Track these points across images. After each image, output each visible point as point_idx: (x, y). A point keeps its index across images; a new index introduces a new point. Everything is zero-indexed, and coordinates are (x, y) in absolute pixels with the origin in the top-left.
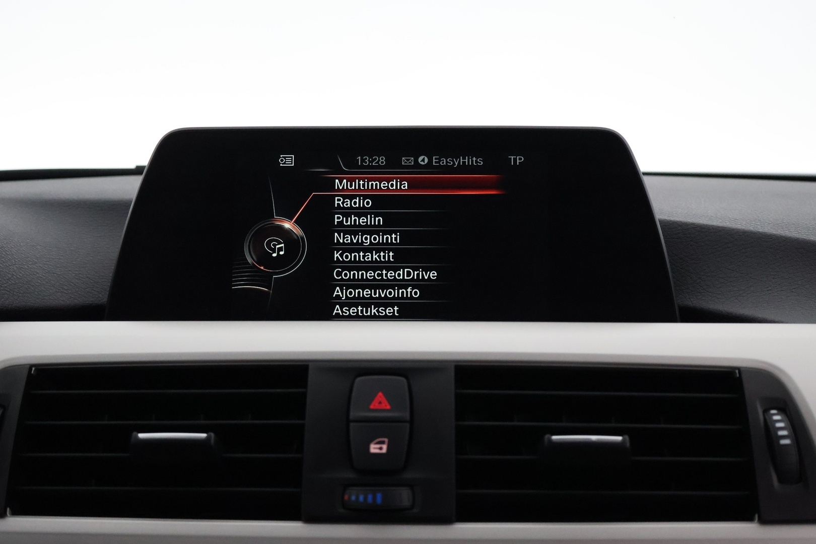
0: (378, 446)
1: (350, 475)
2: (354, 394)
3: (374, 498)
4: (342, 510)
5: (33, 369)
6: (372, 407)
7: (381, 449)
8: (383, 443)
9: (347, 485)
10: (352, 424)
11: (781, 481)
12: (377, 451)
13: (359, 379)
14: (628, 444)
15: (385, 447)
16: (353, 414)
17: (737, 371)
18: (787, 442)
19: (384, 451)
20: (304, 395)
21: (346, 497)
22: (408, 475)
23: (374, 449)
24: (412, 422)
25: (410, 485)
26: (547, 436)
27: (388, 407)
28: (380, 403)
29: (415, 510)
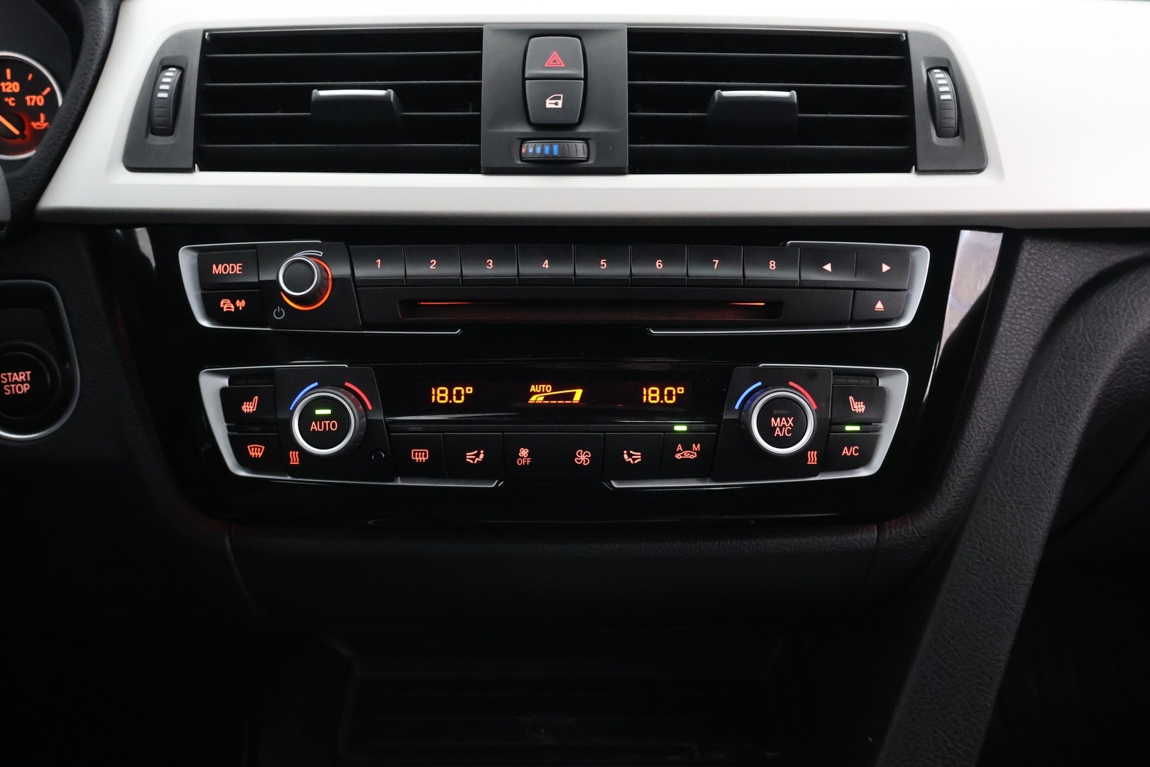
0: (554, 101)
1: (526, 129)
2: (528, 54)
3: (551, 150)
4: (519, 162)
5: (207, 34)
6: (546, 65)
7: (556, 104)
8: (559, 98)
9: (524, 140)
10: (527, 81)
11: (939, 135)
12: (554, 106)
13: (532, 39)
14: (795, 100)
15: (560, 102)
16: (528, 73)
17: (904, 35)
18: (948, 97)
19: (560, 106)
20: (480, 56)
21: (524, 150)
22: (583, 129)
23: (550, 104)
24: (585, 79)
25: (586, 140)
26: (717, 92)
27: (563, 65)
28: (555, 61)
29: (590, 162)
